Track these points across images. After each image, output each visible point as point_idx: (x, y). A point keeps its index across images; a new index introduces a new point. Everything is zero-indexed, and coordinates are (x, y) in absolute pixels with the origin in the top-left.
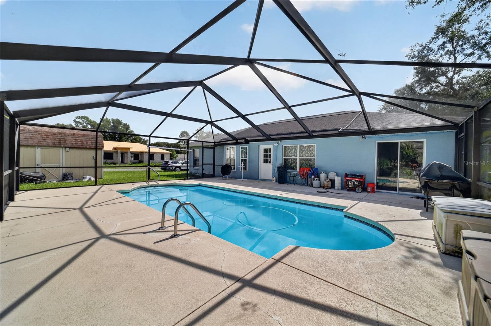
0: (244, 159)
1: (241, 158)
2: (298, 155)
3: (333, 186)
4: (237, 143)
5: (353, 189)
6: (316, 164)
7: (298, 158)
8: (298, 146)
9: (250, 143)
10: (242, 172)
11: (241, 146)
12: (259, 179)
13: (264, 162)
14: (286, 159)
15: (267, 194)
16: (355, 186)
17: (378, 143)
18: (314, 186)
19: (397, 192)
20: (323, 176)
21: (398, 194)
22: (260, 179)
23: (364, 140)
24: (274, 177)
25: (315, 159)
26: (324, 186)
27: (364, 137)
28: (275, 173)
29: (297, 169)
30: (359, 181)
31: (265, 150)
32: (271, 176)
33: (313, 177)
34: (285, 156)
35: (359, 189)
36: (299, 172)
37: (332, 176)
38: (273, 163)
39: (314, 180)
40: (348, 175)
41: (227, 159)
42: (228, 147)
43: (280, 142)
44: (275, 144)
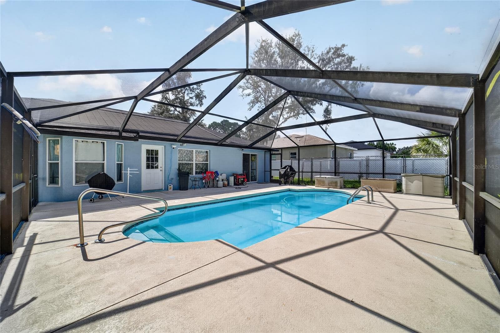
1: (116, 162)
4: (121, 138)
6: (210, 168)
13: (148, 168)
17: (243, 154)
19: (250, 182)
20: (220, 177)
22: (142, 190)
24: (170, 185)
25: (209, 164)
26: (224, 186)
27: (243, 150)
28: (169, 180)
29: (192, 173)
30: (243, 178)
31: (148, 151)
32: (161, 185)
33: (217, 179)
34: (179, 160)
35: (244, 183)
36: (203, 176)
37: (224, 177)
38: (161, 169)
39: (218, 181)
40: (238, 175)
41: (76, 164)
42: (81, 140)
43: (185, 145)
44: (173, 146)
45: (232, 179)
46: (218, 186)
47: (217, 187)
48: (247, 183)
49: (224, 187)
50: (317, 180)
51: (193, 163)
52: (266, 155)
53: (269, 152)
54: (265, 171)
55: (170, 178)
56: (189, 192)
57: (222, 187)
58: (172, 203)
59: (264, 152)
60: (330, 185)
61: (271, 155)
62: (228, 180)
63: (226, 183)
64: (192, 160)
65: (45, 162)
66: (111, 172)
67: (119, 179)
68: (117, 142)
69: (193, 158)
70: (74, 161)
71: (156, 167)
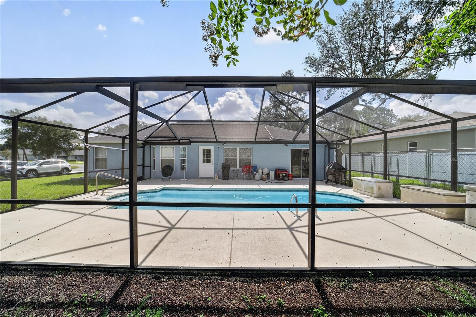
0: (183, 159)
1: (180, 159)
2: (238, 156)
3: (268, 178)
4: (179, 143)
5: (283, 179)
6: (253, 163)
7: (238, 158)
8: (238, 148)
9: (192, 144)
10: (185, 172)
13: (204, 162)
14: (226, 159)
16: (284, 177)
17: (292, 150)
18: (256, 179)
19: (302, 178)
20: (260, 171)
21: (302, 179)
22: (199, 177)
23: (287, 147)
24: (216, 175)
25: (252, 159)
26: (262, 179)
27: (287, 145)
29: (236, 167)
30: (285, 174)
31: (204, 150)
32: (212, 174)
33: (255, 173)
34: (225, 157)
35: (286, 178)
36: (243, 169)
37: (266, 171)
38: (213, 163)
39: (256, 174)
40: (278, 170)
41: (161, 159)
42: (163, 146)
43: (225, 145)
44: (218, 146)
45: (272, 174)
48: (293, 178)
52: (326, 149)
53: (328, 146)
54: (325, 168)
55: (217, 170)
56: (229, 181)
58: (215, 187)
59: (324, 146)
61: (330, 149)
62: (268, 175)
63: (264, 176)
64: (236, 157)
65: (152, 158)
66: (177, 165)
67: (183, 169)
68: (181, 147)
69: (237, 155)
70: (160, 158)
71: (210, 162)
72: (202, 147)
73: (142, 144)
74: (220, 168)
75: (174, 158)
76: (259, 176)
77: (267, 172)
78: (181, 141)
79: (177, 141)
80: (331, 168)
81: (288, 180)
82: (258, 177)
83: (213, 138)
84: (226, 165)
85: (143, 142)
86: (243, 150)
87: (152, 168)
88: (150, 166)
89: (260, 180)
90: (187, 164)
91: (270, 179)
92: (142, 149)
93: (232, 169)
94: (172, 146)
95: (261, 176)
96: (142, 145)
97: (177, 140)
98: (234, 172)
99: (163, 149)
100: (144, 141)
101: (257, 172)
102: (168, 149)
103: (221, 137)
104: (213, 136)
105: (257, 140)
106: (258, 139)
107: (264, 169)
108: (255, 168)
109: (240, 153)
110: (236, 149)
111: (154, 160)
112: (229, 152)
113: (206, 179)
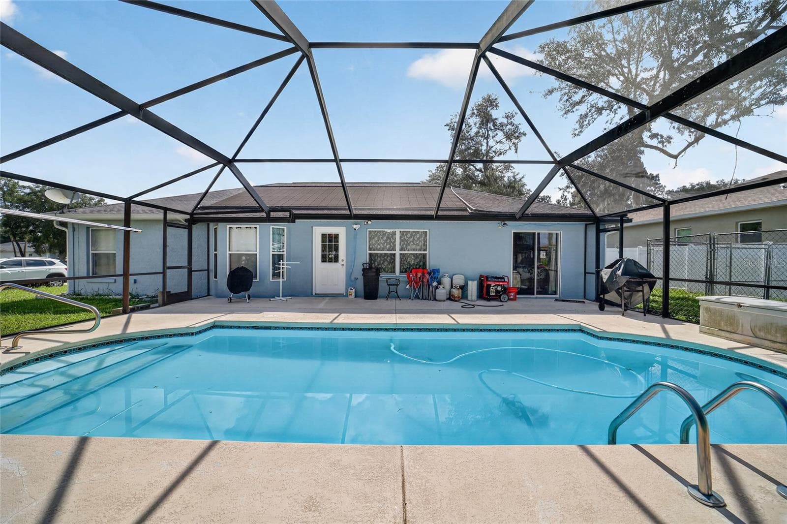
0: (278, 255)
1: (271, 253)
2: (398, 247)
3: (464, 296)
4: (269, 219)
5: (497, 297)
6: (431, 263)
7: (398, 252)
8: (398, 231)
9: (296, 220)
10: (281, 282)
11: (272, 225)
12: (312, 294)
13: (323, 261)
14: (373, 254)
15: (360, 323)
16: (498, 293)
17: (514, 233)
19: (535, 295)
20: (446, 281)
21: (536, 298)
22: (314, 294)
23: (506, 227)
24: (351, 289)
25: (428, 254)
26: (451, 298)
27: (506, 224)
28: (352, 281)
29: (394, 272)
30: (502, 286)
31: (323, 236)
32: (341, 288)
33: (435, 284)
34: (370, 249)
35: (504, 297)
36: (408, 277)
37: (459, 280)
38: (344, 263)
39: (437, 287)
40: (487, 277)
41: (230, 255)
42: (234, 226)
43: (369, 222)
44: (355, 226)
45: (473, 287)
46: (437, 298)
47: (435, 299)
48: (517, 296)
49: (452, 300)
50: (708, 310)
51: (395, 254)
52: (588, 232)
53: (595, 226)
54: (585, 273)
55: (353, 278)
56: (380, 303)
57: (444, 301)
58: (345, 319)
59: (583, 227)
60: (762, 334)
61: (599, 232)
62: (464, 288)
63: (456, 293)
64: (394, 249)
65: (212, 252)
66: (264, 266)
67: (276, 275)
68: (272, 226)
69: (395, 245)
70: (228, 252)
71: (336, 259)
72: (320, 229)
73: (186, 220)
74: (358, 273)
75: (257, 253)
76: (443, 291)
77: (462, 283)
78: (273, 214)
79: (264, 215)
80: (619, 273)
81: (509, 299)
82: (441, 293)
83: (345, 209)
84: (370, 268)
85: (188, 217)
86: (409, 235)
87: (212, 275)
88: (208, 270)
89: (447, 299)
90: (287, 265)
91: (469, 298)
92: (185, 232)
93: (383, 276)
94: (253, 225)
95: (448, 293)
96: (187, 224)
97: (262, 211)
98: (390, 282)
99: (235, 232)
100: (192, 214)
101: (440, 283)
102: (244, 232)
103: (359, 206)
104: (345, 204)
105: (440, 213)
106: (442, 210)
107: (454, 277)
108: (435, 275)
109: (403, 241)
110: (394, 233)
111: (216, 255)
112: (379, 239)
113: (327, 299)
